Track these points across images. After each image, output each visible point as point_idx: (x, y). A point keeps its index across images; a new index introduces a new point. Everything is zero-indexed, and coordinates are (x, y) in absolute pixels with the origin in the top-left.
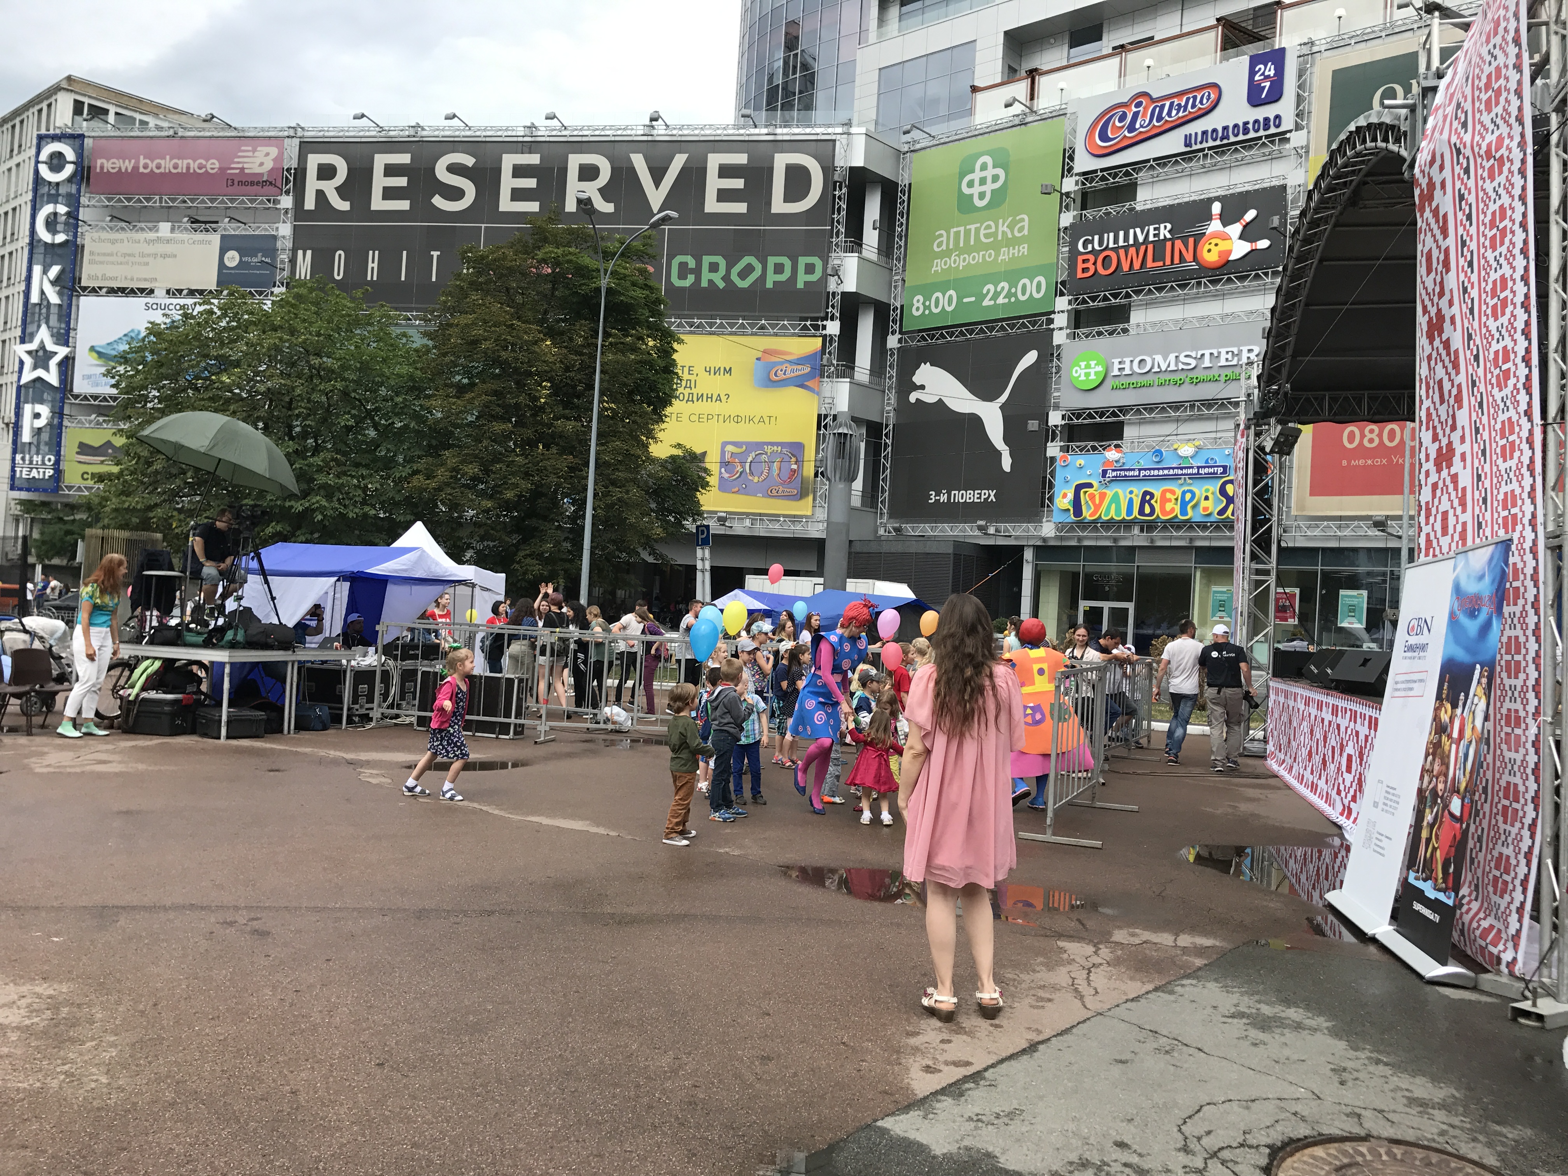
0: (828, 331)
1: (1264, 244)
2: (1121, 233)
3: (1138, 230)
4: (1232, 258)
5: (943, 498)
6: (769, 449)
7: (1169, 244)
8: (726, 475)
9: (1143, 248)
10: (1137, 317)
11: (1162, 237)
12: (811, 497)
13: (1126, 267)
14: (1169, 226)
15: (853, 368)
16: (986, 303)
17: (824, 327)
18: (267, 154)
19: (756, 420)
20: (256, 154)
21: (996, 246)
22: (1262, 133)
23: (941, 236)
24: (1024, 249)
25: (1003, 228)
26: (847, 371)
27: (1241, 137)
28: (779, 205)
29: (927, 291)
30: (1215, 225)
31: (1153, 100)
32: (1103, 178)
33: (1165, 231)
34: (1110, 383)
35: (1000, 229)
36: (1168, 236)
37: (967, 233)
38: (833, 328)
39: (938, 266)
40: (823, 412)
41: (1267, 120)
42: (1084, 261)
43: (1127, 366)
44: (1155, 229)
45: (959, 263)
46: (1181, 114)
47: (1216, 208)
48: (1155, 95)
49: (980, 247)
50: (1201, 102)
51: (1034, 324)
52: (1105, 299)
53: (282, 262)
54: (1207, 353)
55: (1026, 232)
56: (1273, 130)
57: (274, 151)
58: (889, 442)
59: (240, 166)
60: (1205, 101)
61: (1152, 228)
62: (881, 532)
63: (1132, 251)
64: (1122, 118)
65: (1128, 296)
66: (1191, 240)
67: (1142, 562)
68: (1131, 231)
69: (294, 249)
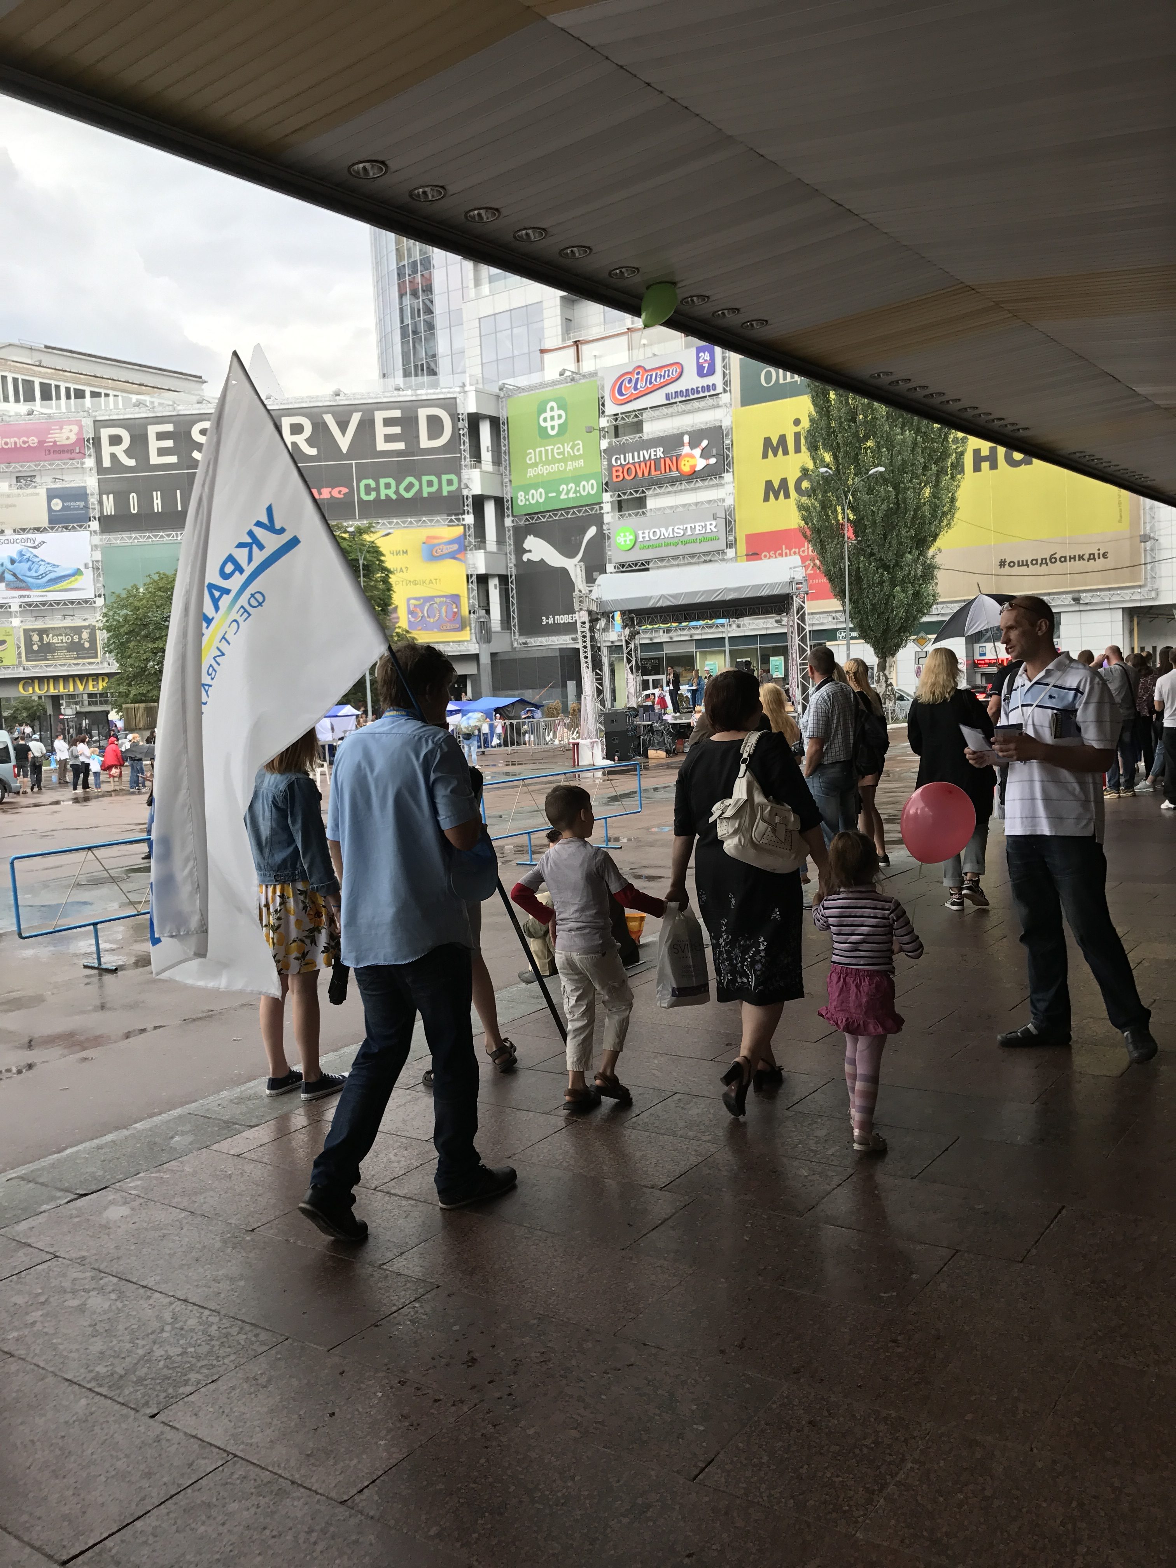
0: (466, 522)
1: (713, 461)
2: (636, 454)
3: (645, 452)
4: (697, 469)
5: (551, 621)
6: (438, 600)
7: (662, 461)
8: (412, 620)
9: (648, 463)
10: (651, 503)
11: (658, 456)
12: (468, 628)
13: (640, 475)
14: (662, 450)
15: (485, 542)
16: (563, 497)
17: (463, 519)
18: (71, 431)
19: (427, 582)
20: (63, 432)
21: (564, 460)
22: (706, 393)
23: (530, 453)
24: (581, 462)
25: (568, 449)
26: (482, 545)
27: (696, 396)
28: (425, 443)
29: (526, 489)
30: (686, 449)
31: (646, 371)
32: (623, 419)
33: (660, 452)
34: (638, 546)
35: (566, 450)
36: (662, 455)
37: (547, 451)
38: (469, 519)
39: (531, 473)
40: (470, 573)
41: (708, 386)
42: (617, 471)
43: (646, 535)
44: (654, 451)
45: (543, 470)
46: (662, 380)
47: (686, 439)
49: (555, 461)
50: (672, 374)
51: (592, 509)
52: (631, 494)
53: (93, 504)
54: (689, 526)
55: (581, 452)
56: (712, 392)
57: (75, 429)
58: (514, 587)
59: (53, 440)
60: (674, 373)
61: (652, 450)
62: (515, 645)
63: (643, 465)
64: (630, 381)
65: (643, 492)
66: (674, 458)
67: (668, 650)
68: (641, 453)
69: (100, 494)
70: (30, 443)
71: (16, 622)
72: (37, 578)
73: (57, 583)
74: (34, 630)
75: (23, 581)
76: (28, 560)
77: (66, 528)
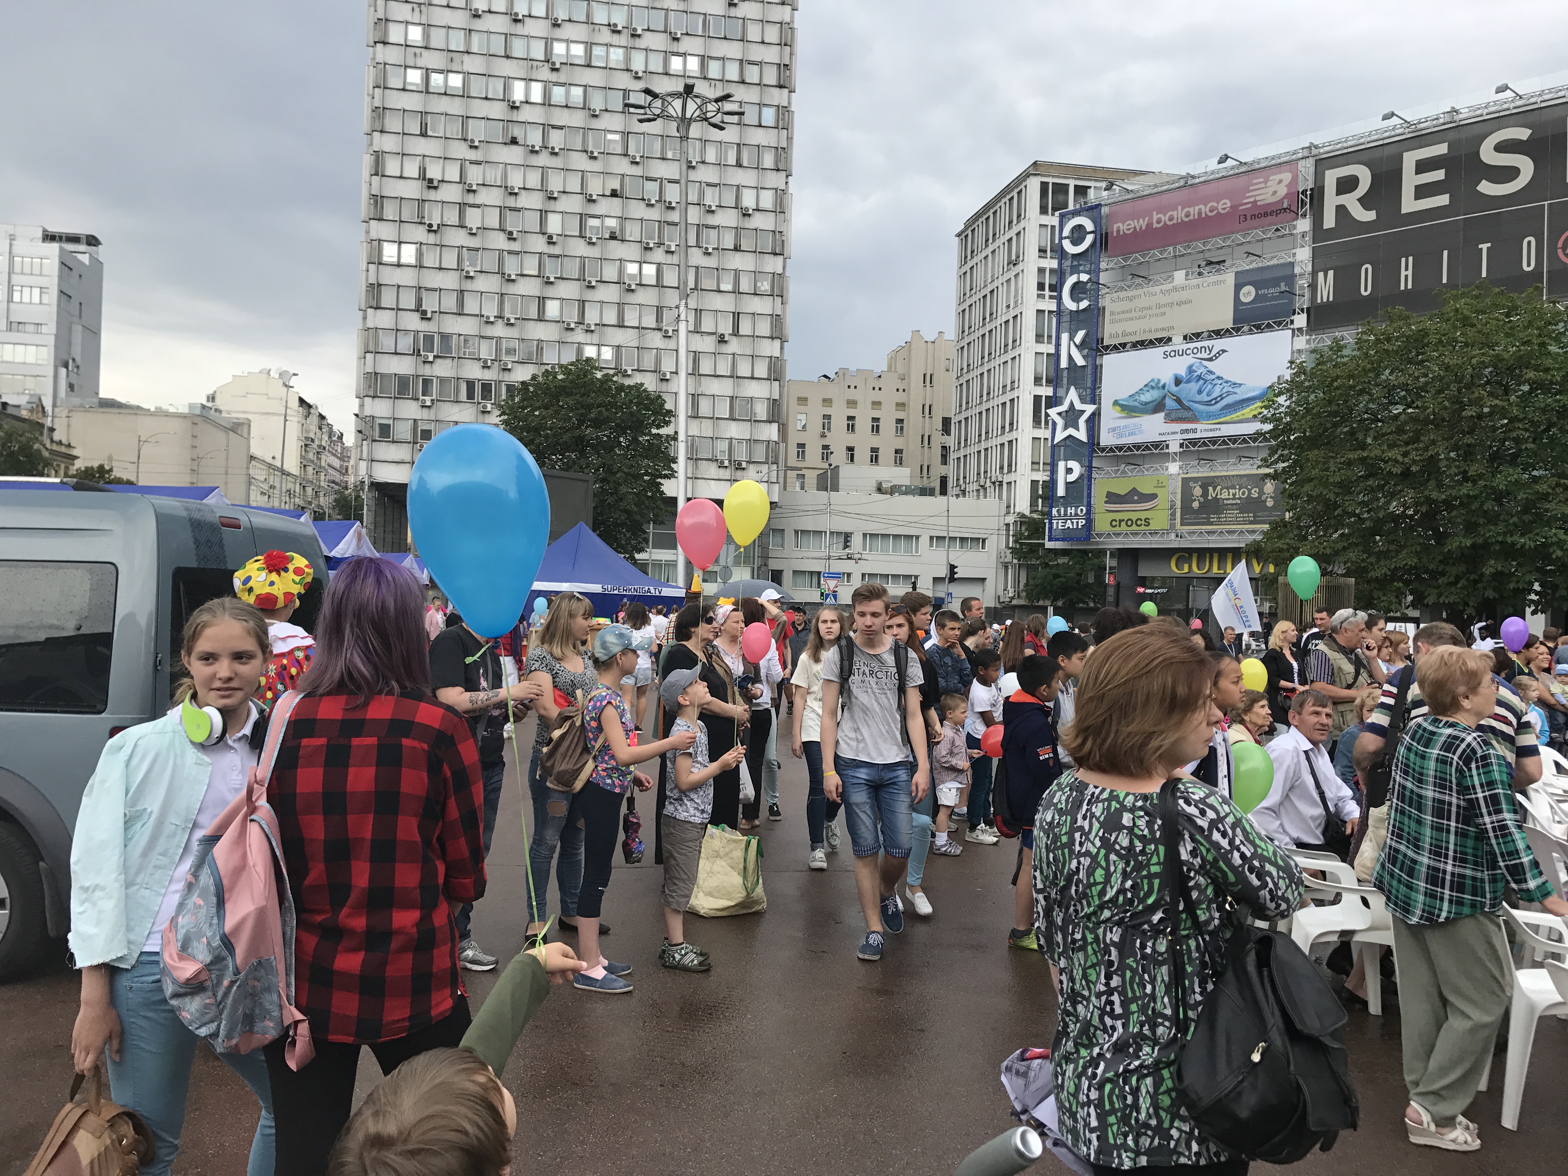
18: (1280, 182)
20: (1269, 184)
53: (1301, 288)
57: (1287, 177)
59: (1253, 199)
69: (1314, 274)
70: (1220, 207)
71: (1174, 468)
72: (1208, 403)
73: (1236, 411)
74: (1196, 480)
75: (1189, 409)
76: (1199, 378)
77: (1258, 327)
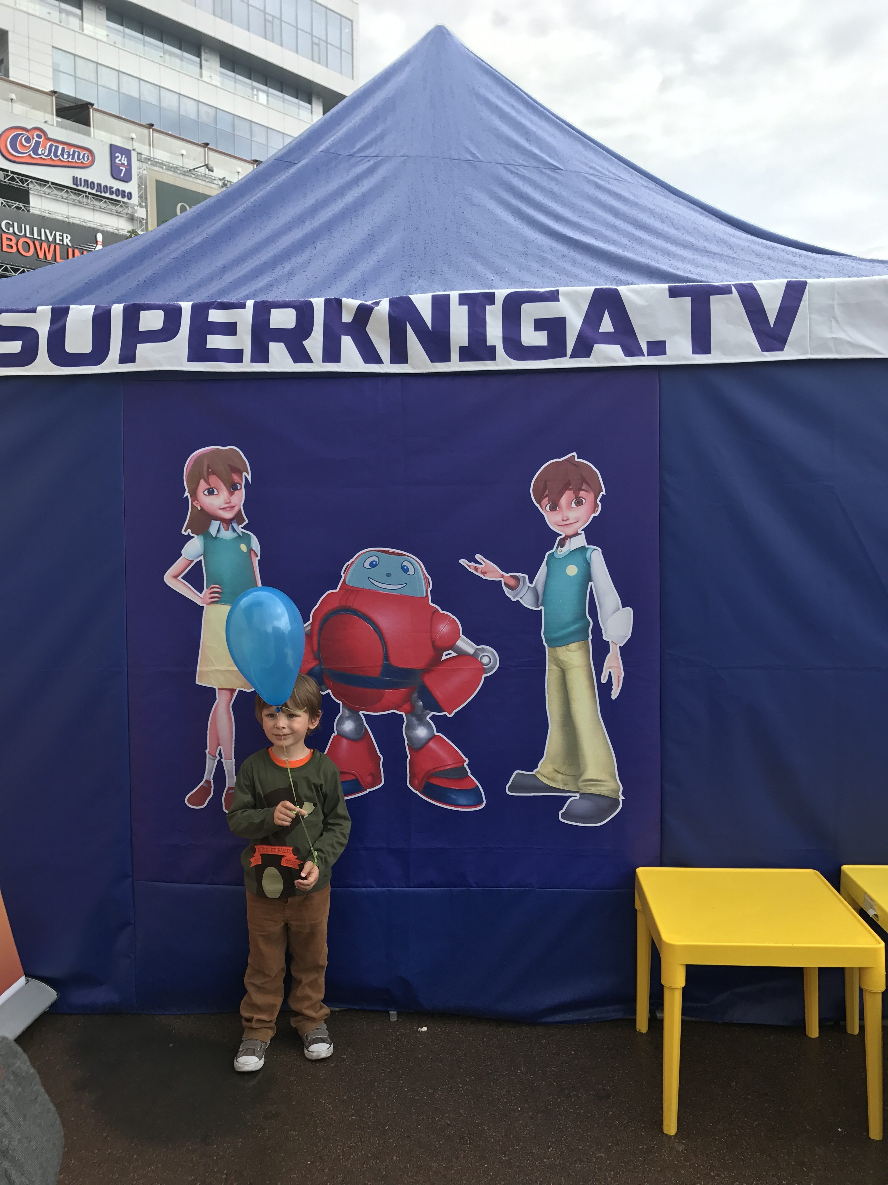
2: (35, 229)
3: (47, 231)
7: (70, 250)
9: (52, 247)
11: (65, 243)
13: (40, 256)
14: (69, 237)
22: (119, 198)
27: (109, 195)
31: (49, 139)
33: (67, 239)
36: (70, 244)
41: (124, 192)
42: (8, 239)
44: (60, 235)
46: (70, 159)
47: (100, 237)
48: (50, 136)
50: (83, 158)
56: (126, 200)
60: (86, 159)
61: (57, 233)
63: (45, 245)
64: (28, 140)
68: (43, 230)
